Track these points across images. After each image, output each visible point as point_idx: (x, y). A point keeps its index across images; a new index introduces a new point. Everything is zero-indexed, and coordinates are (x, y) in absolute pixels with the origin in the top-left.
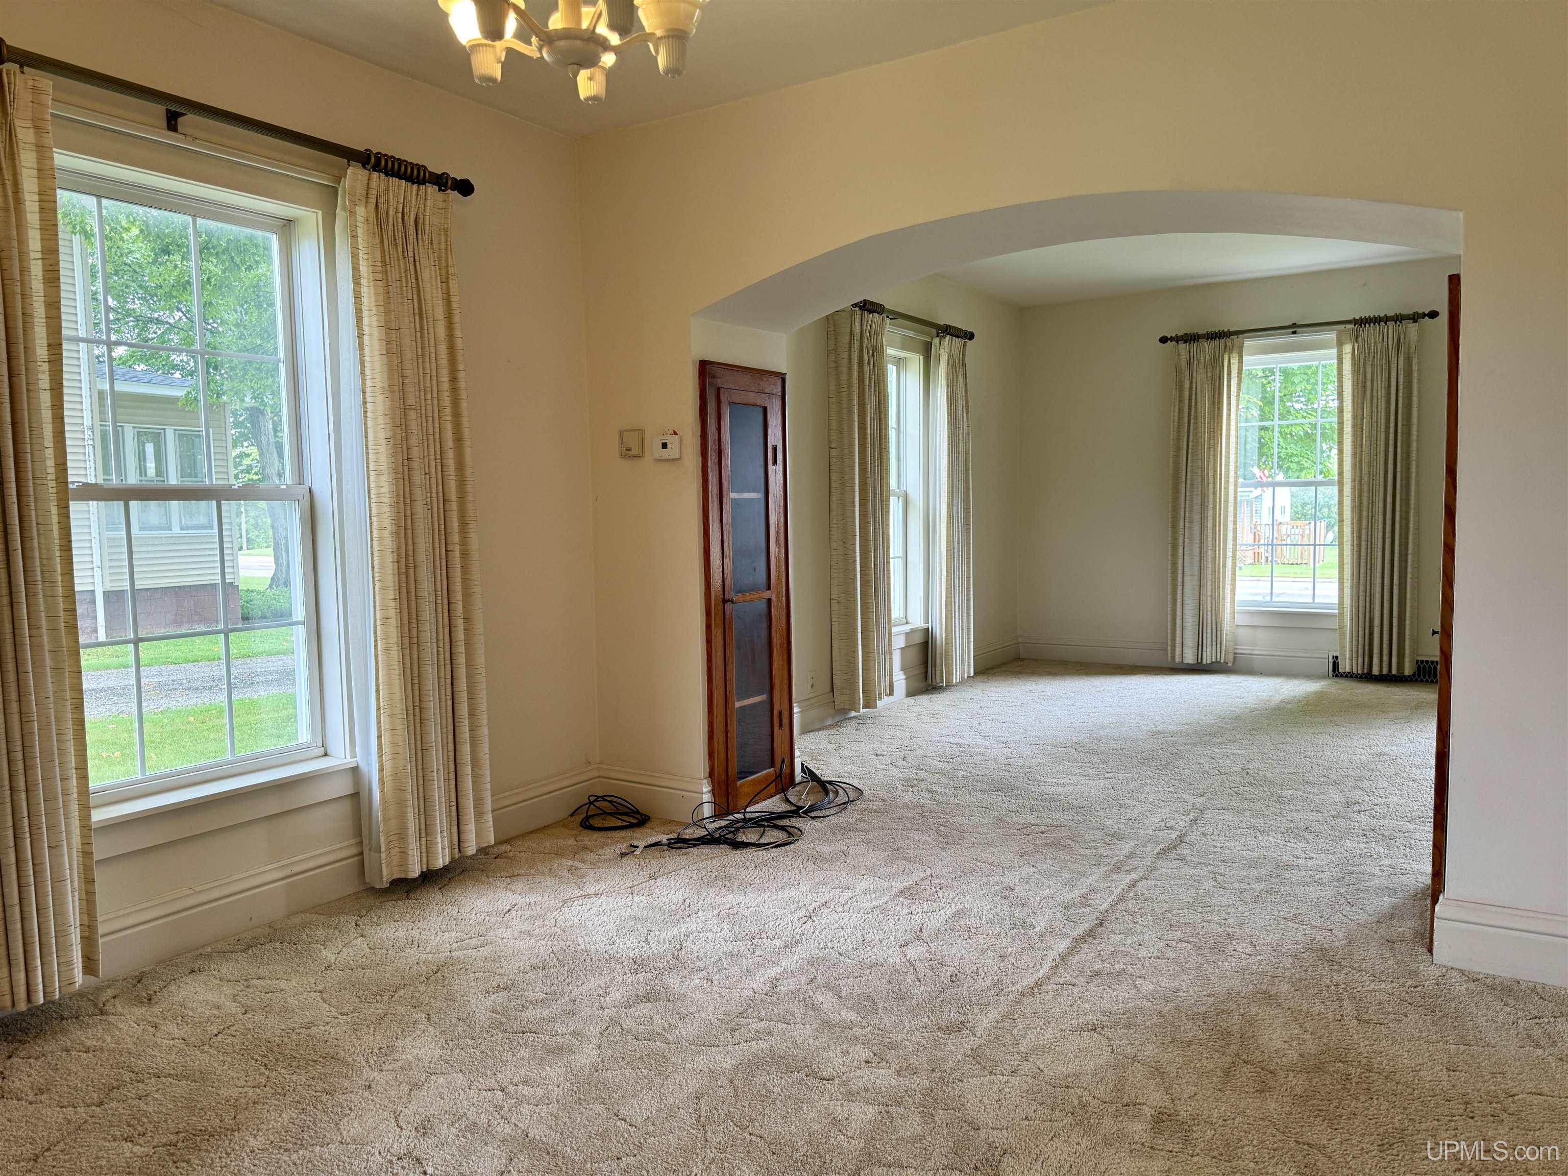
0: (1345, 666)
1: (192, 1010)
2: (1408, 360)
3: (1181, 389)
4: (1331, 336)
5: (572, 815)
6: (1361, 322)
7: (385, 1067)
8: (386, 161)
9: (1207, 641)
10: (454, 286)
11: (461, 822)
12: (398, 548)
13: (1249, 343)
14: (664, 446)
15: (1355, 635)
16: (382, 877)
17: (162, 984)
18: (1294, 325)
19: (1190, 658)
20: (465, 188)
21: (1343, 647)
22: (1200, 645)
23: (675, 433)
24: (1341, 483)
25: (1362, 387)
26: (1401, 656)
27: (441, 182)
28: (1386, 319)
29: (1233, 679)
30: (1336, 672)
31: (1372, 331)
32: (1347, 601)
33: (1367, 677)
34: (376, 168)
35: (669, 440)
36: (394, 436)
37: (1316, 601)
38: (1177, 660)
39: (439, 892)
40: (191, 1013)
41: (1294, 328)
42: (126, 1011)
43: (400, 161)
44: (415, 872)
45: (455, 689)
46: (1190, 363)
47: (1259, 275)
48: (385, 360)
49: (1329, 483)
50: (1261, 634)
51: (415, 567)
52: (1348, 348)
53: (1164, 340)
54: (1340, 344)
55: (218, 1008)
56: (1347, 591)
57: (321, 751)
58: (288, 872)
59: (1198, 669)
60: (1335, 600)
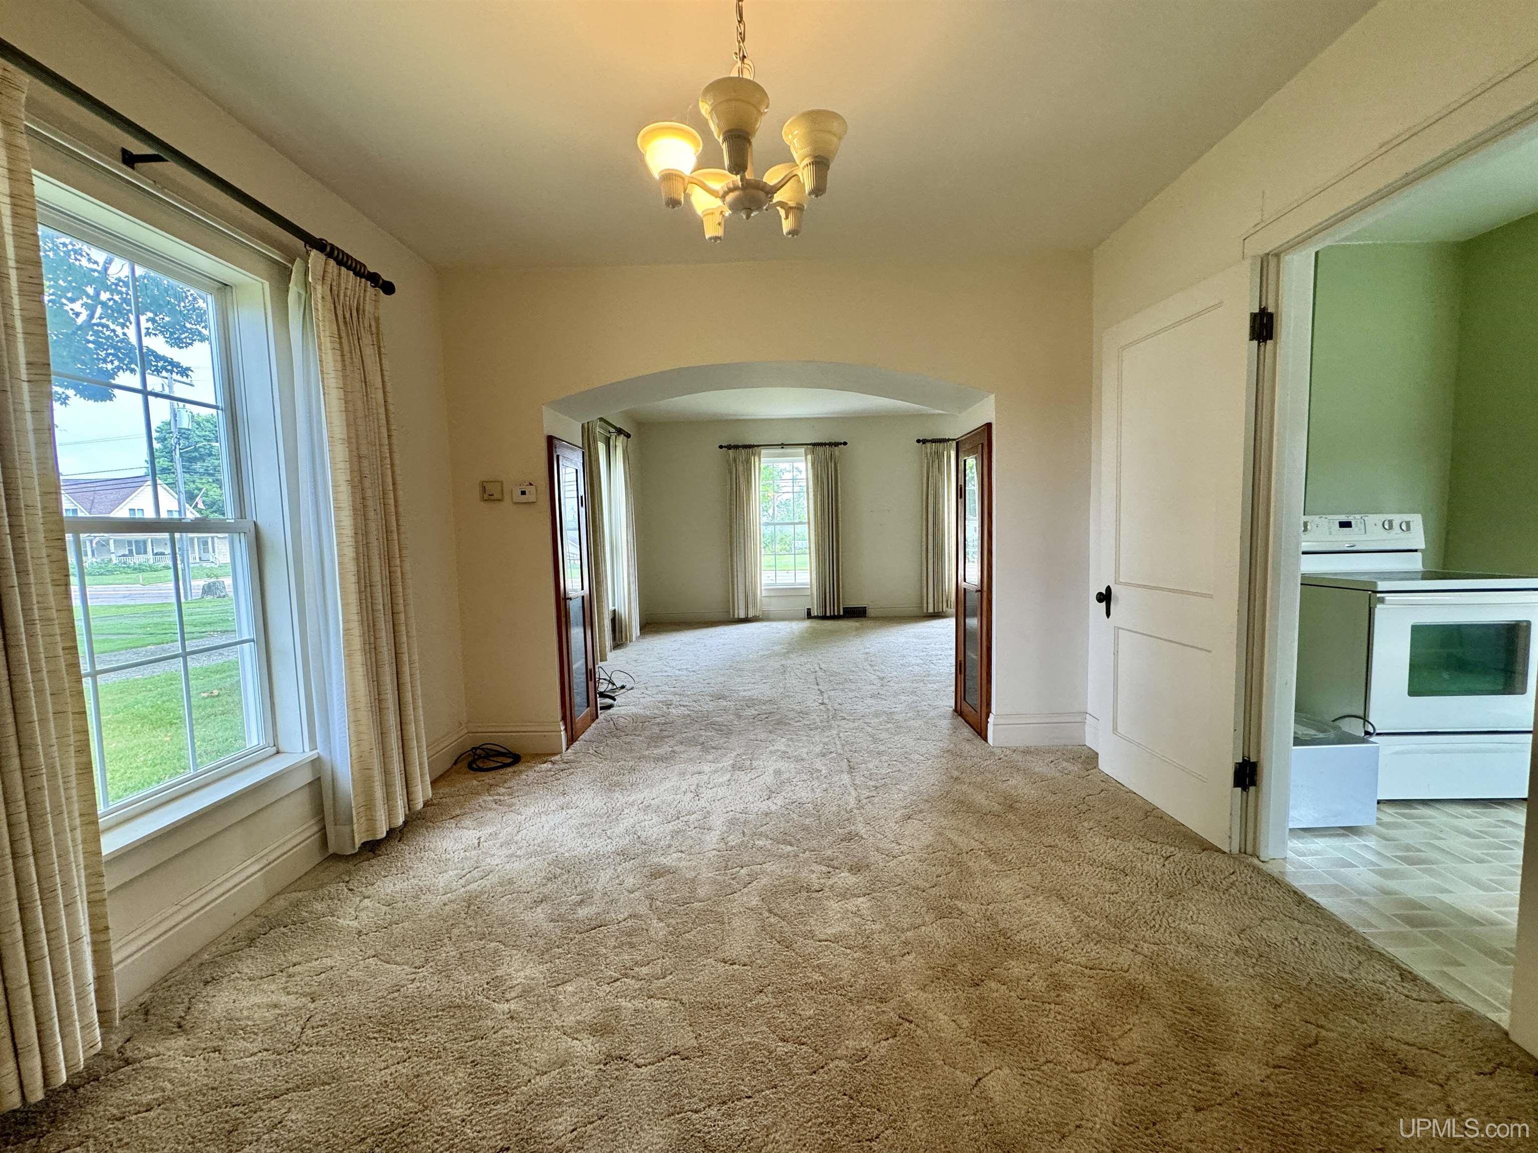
0: (814, 613)
1: (248, 1018)
2: (835, 464)
3: (731, 473)
4: (802, 450)
5: (455, 763)
6: (814, 445)
7: (508, 996)
8: (338, 254)
9: (750, 606)
10: (385, 362)
11: (410, 786)
12: (358, 571)
13: (764, 451)
14: (523, 493)
15: (818, 596)
16: (354, 843)
17: (182, 1007)
18: (782, 444)
19: (742, 616)
20: (388, 288)
21: (813, 604)
22: (747, 608)
23: (531, 484)
24: (809, 523)
25: (816, 477)
26: (839, 607)
27: (374, 279)
28: (825, 444)
29: (765, 623)
30: (809, 616)
31: (820, 449)
32: (814, 582)
33: (824, 617)
34: (330, 255)
35: (528, 489)
36: (352, 480)
37: (797, 581)
38: (736, 616)
39: (400, 844)
40: (250, 1023)
41: (782, 446)
42: (161, 1049)
43: (348, 256)
44: (382, 834)
45: (401, 681)
46: (735, 460)
47: (765, 417)
48: (344, 418)
49: (804, 523)
50: (774, 601)
51: (371, 586)
52: (809, 457)
53: (721, 447)
54: (806, 455)
55: (276, 1006)
56: (814, 576)
57: (274, 750)
58: (264, 862)
59: (746, 620)
60: (809, 581)
